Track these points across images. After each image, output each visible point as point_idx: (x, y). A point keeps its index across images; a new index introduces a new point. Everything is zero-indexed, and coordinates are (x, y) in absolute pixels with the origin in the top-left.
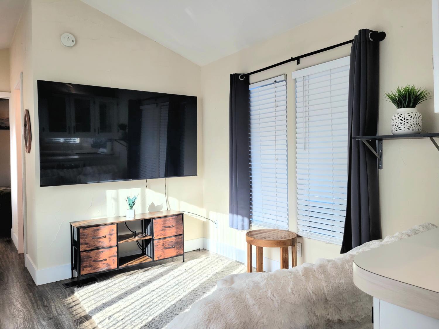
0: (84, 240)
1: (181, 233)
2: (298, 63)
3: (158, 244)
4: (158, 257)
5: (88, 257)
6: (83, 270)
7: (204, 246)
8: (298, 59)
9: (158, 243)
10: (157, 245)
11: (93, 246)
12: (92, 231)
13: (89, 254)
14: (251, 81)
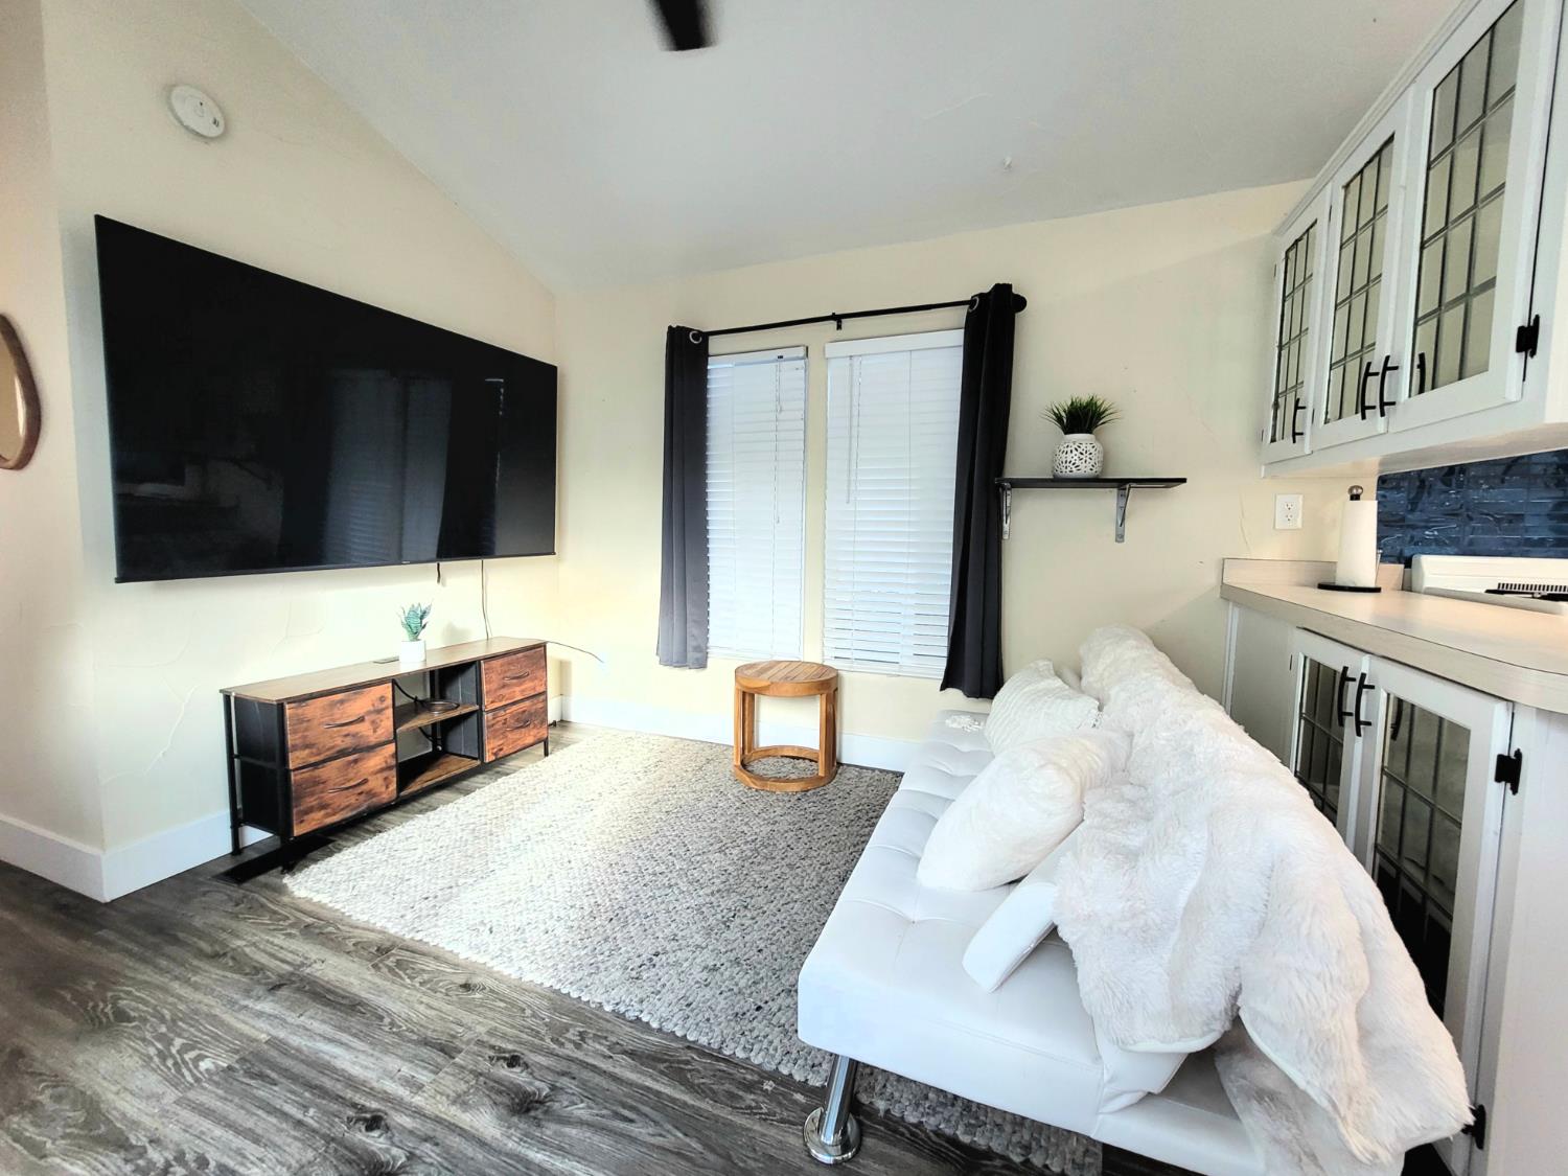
0: (300, 734)
1: (542, 690)
2: (839, 327)
3: (493, 722)
4: (495, 754)
5: (316, 782)
6: (302, 822)
7: (562, 716)
8: (838, 319)
9: (494, 718)
10: (493, 725)
11: (329, 749)
12: (324, 708)
13: (317, 772)
14: (711, 350)
